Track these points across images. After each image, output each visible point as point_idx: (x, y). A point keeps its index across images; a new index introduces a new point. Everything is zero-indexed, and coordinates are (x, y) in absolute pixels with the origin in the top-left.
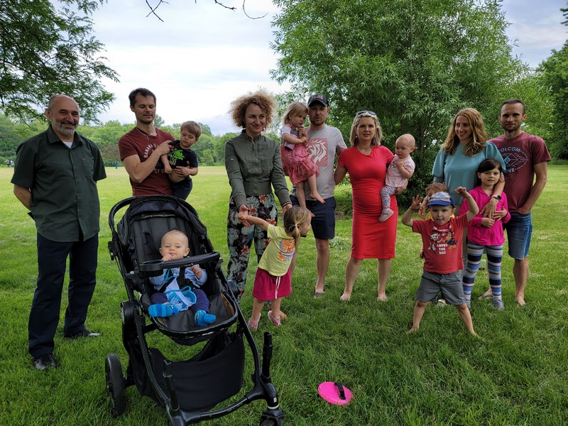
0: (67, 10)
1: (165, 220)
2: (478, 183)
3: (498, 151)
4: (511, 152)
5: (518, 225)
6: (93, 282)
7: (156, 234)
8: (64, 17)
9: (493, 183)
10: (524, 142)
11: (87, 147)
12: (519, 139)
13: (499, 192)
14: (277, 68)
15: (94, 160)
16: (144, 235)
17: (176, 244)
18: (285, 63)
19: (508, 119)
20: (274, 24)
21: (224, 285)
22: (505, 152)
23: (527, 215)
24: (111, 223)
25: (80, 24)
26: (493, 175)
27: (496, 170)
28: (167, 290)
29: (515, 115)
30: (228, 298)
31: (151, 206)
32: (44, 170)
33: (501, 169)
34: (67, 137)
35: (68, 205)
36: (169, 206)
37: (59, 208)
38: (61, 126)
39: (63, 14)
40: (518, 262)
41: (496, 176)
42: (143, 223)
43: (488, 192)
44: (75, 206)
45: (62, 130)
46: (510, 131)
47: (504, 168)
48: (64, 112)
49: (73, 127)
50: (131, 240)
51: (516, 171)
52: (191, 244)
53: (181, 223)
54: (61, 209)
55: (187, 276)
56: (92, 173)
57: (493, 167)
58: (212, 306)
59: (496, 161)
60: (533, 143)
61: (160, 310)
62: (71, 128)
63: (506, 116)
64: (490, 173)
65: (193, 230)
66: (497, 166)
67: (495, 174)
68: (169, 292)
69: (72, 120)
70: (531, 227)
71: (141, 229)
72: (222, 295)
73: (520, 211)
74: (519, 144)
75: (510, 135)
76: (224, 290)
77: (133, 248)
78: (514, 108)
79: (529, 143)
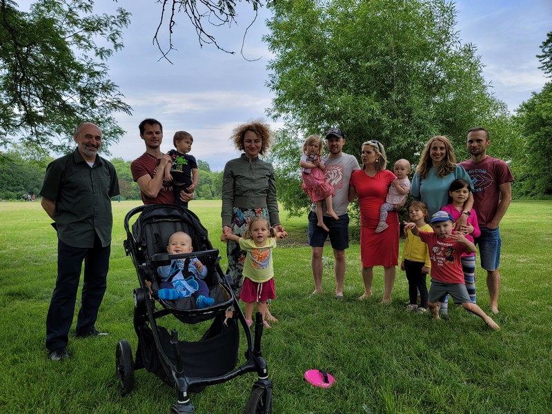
0: (86, 57)
1: (172, 224)
2: (450, 201)
3: (466, 173)
4: (478, 173)
5: (488, 238)
6: (103, 286)
7: (164, 235)
8: (82, 62)
9: (463, 201)
10: (489, 165)
11: (106, 167)
12: (484, 163)
13: (469, 208)
14: (272, 107)
15: (111, 178)
16: (154, 236)
17: (181, 242)
18: (280, 103)
19: (473, 145)
20: (268, 67)
21: (222, 278)
22: (472, 174)
23: (495, 230)
24: (126, 226)
25: (96, 69)
26: (462, 194)
27: (465, 189)
28: (174, 280)
29: (479, 141)
30: (226, 287)
31: (161, 212)
32: (69, 185)
33: (469, 188)
34: (89, 157)
35: (86, 216)
36: (176, 212)
37: (78, 218)
38: (86, 148)
39: (82, 60)
40: (490, 273)
41: (465, 194)
42: (154, 226)
43: (459, 209)
44: (92, 217)
45: (86, 152)
46: (476, 155)
47: (473, 188)
48: (89, 136)
49: (95, 149)
50: (143, 239)
51: (483, 191)
52: (194, 244)
53: (186, 226)
54: (80, 219)
55: (190, 270)
56: (108, 189)
57: (462, 186)
58: (212, 294)
59: (465, 181)
60: (497, 165)
61: (168, 294)
62: (93, 150)
63: (471, 141)
64: (460, 192)
65: (196, 233)
66: (466, 186)
67: (465, 192)
68: (175, 282)
69: (95, 143)
70: (499, 241)
71: (152, 230)
72: (221, 285)
73: (489, 226)
74: (484, 166)
75: (477, 159)
76: (222, 281)
77: (145, 245)
78: (477, 135)
79: (493, 165)
